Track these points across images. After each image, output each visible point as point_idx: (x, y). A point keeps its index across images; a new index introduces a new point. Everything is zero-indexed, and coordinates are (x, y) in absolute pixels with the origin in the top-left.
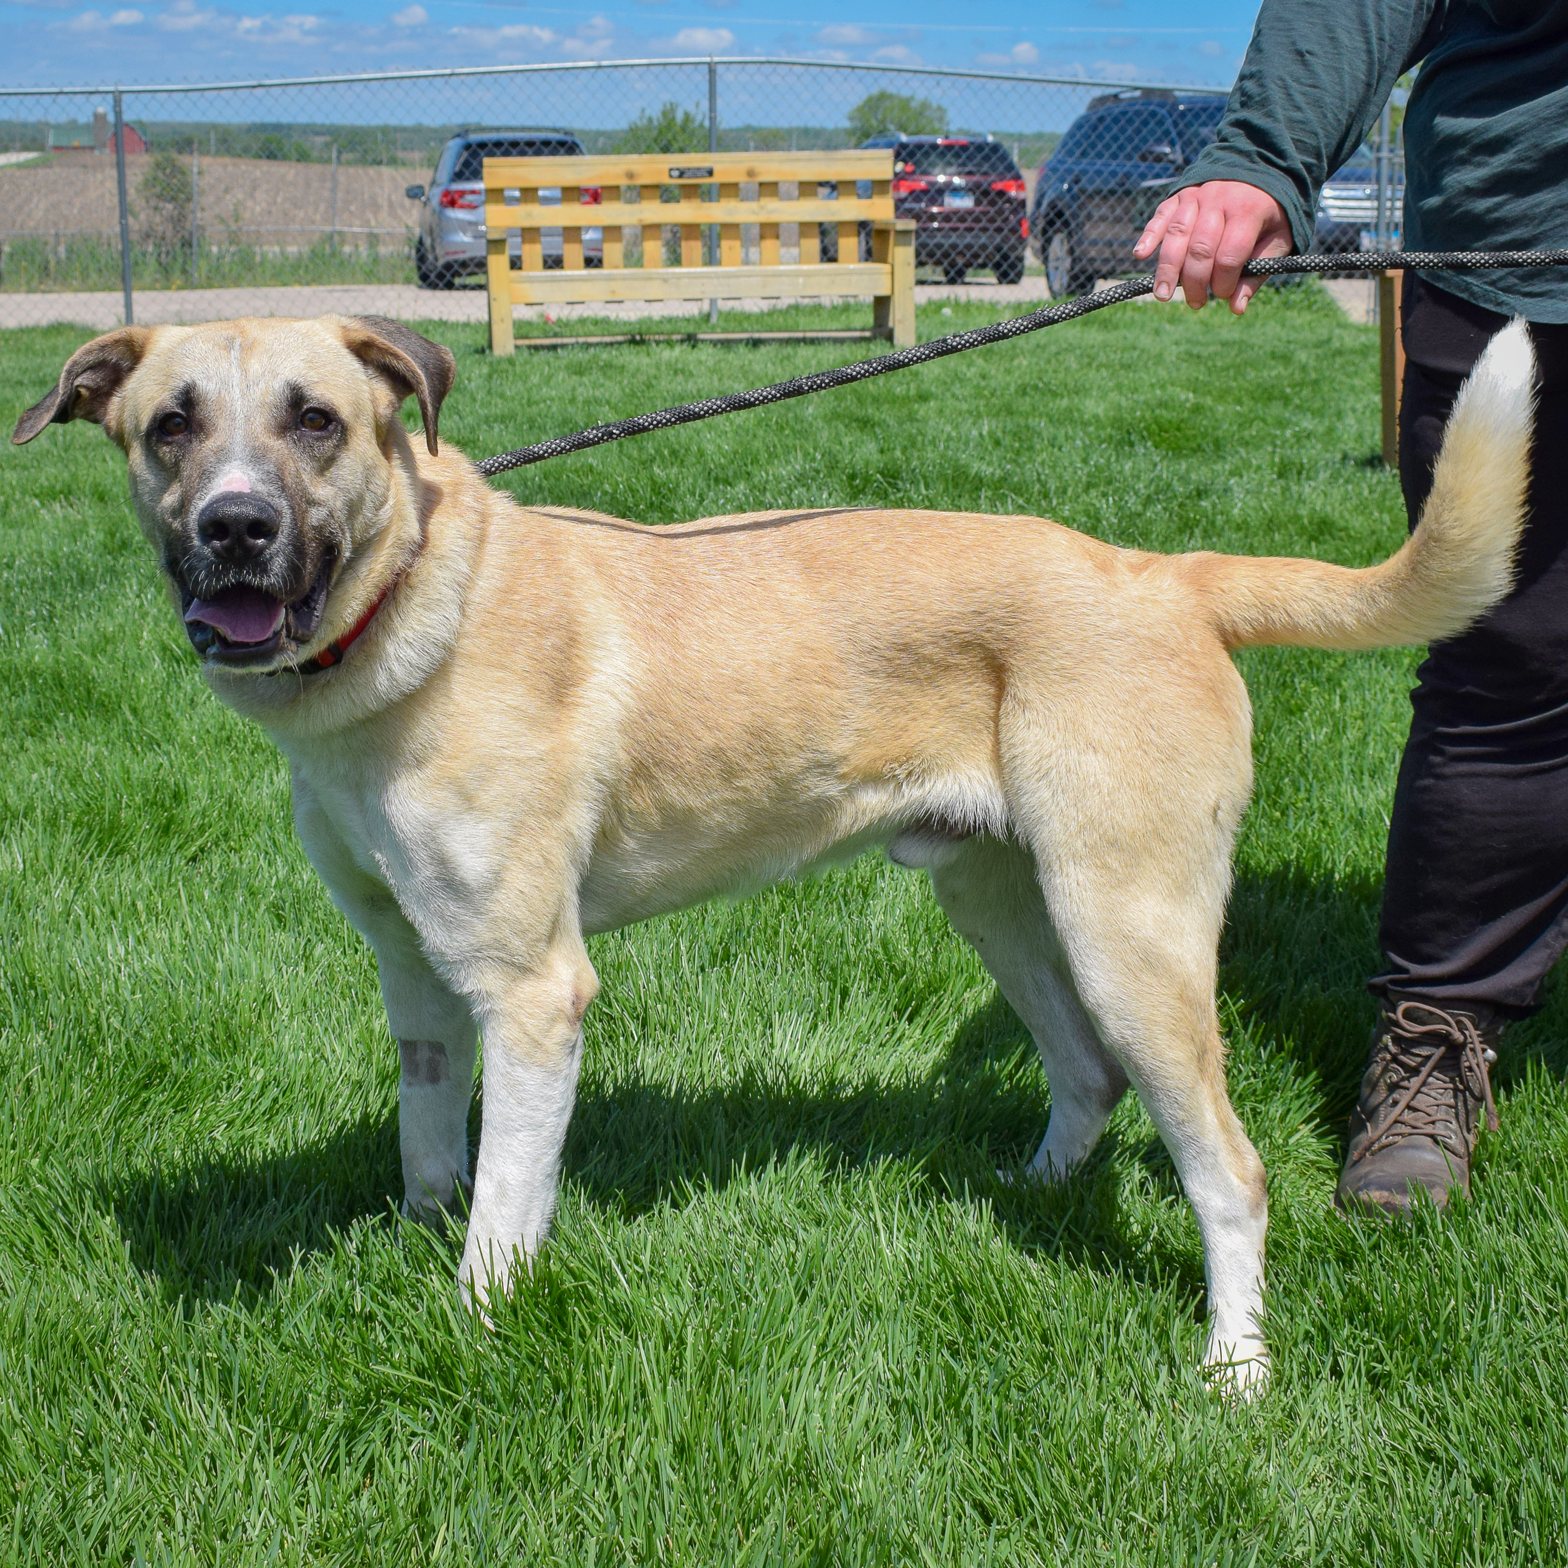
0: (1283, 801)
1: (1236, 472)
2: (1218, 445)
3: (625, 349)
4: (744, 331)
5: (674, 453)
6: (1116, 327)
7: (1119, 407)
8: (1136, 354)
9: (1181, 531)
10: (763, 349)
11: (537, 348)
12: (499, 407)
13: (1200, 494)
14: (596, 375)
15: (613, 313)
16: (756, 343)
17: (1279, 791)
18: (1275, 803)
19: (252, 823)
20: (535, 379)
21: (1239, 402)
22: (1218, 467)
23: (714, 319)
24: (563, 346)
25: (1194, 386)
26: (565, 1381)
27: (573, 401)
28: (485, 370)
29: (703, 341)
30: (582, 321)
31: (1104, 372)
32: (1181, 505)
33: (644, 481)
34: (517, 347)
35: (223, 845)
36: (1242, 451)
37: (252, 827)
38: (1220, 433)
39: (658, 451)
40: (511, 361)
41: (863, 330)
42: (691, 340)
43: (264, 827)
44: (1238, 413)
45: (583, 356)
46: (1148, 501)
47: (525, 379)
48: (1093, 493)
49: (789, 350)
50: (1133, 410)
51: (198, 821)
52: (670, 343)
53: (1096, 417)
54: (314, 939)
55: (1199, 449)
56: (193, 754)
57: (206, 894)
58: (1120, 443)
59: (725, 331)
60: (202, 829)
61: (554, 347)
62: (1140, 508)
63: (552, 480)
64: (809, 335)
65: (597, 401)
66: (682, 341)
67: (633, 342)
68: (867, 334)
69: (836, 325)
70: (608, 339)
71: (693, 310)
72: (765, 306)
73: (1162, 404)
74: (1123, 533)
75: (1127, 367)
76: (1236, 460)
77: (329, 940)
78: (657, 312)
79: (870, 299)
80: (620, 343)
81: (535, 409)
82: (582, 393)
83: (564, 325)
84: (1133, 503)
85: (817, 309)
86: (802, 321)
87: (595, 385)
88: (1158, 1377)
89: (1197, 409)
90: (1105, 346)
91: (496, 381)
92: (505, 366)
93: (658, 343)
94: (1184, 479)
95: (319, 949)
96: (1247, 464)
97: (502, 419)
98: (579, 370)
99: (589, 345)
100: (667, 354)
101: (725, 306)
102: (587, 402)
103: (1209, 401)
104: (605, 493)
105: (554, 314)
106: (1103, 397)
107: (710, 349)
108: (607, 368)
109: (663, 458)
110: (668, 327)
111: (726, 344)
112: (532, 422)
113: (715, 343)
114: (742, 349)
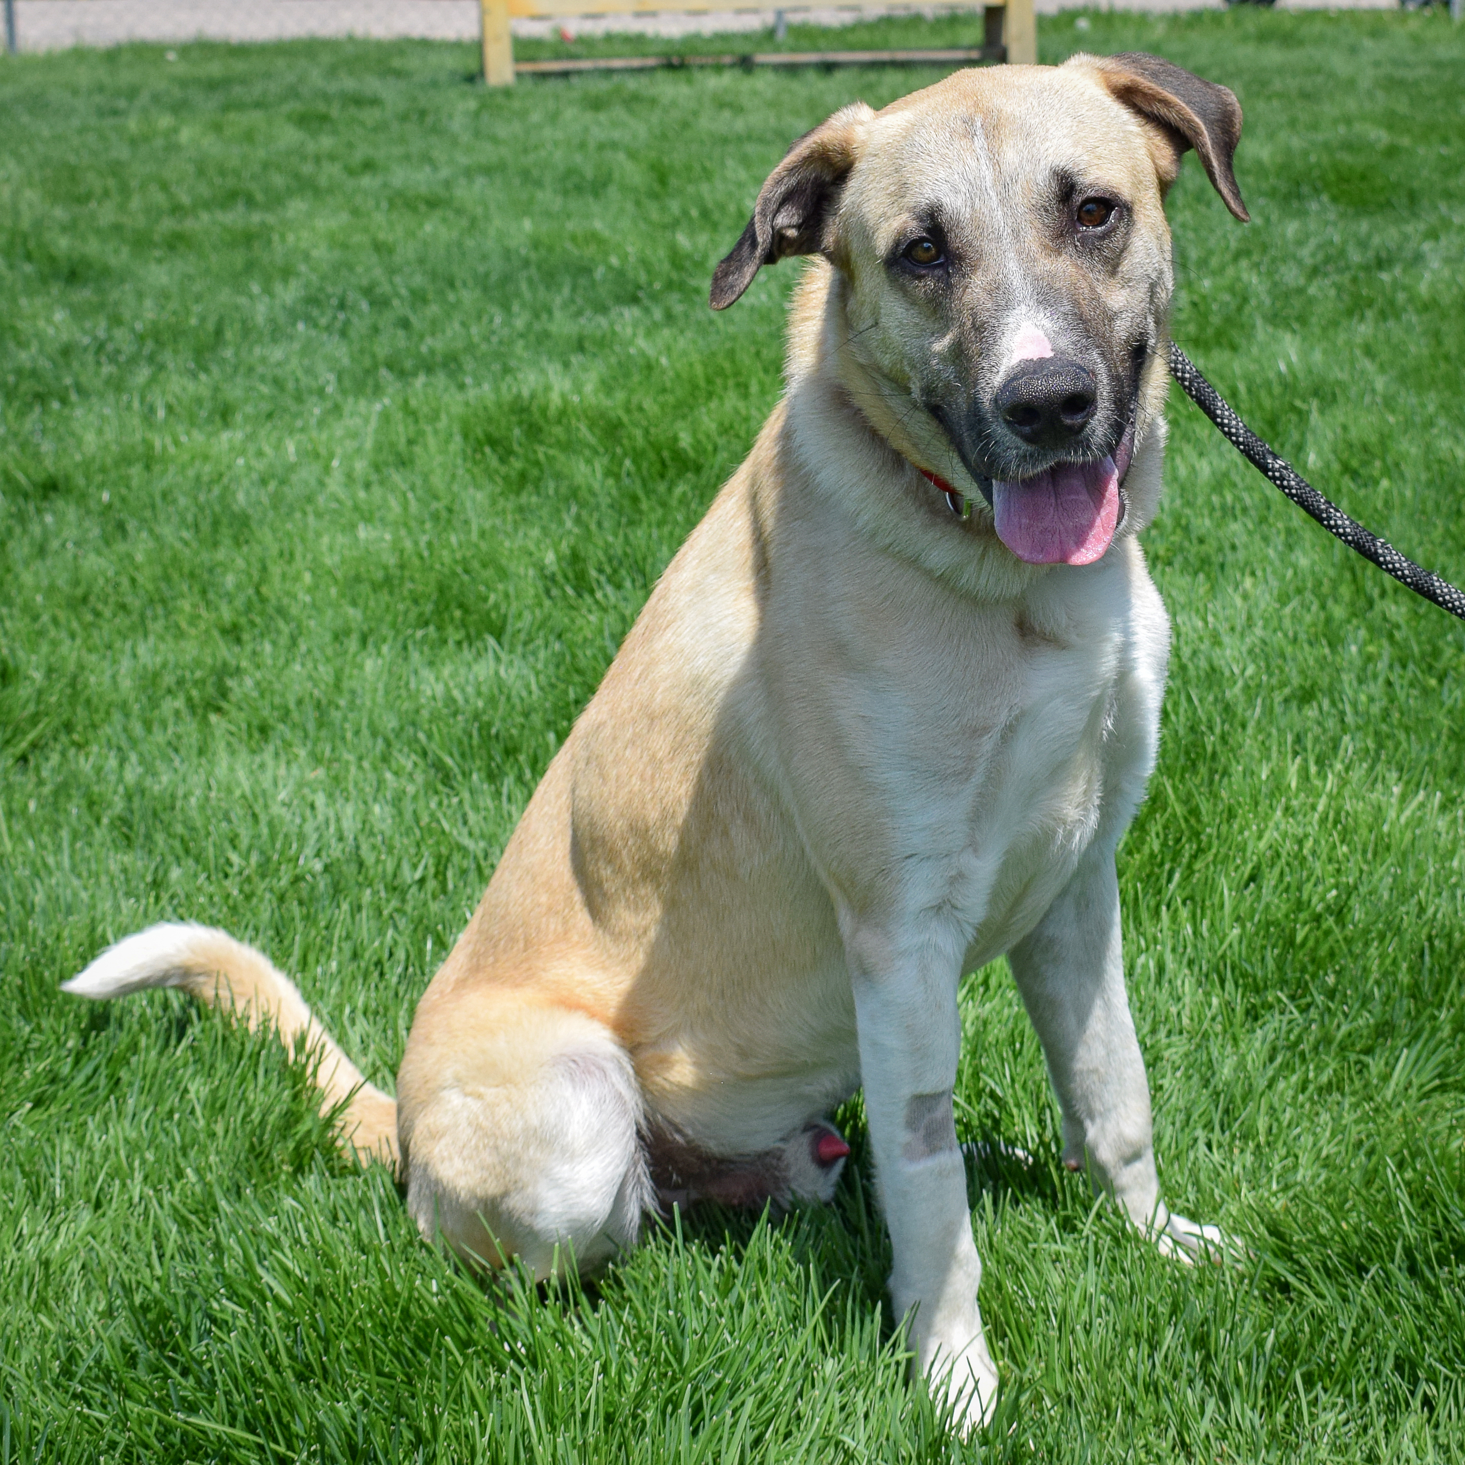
0: (1439, 665)
1: (1433, 234)
2: (1413, 198)
3: (660, 75)
4: (817, 49)
5: (705, 214)
6: (1301, 43)
7: (1288, 151)
8: (1320, 79)
9: (1350, 313)
10: (839, 76)
11: (544, 76)
12: (488, 153)
13: (1381, 263)
14: (619, 112)
15: (649, 27)
16: (828, 68)
17: (1436, 653)
18: (1430, 667)
19: (102, 708)
20: (536, 117)
21: (1445, 141)
22: (1409, 229)
23: (781, 35)
24: (579, 72)
25: (1391, 121)
26: (429, 1434)
27: (582, 146)
28: (472, 104)
29: (763, 66)
30: (609, 38)
31: (1275, 103)
32: (1354, 280)
33: (662, 253)
34: (519, 75)
35: (63, 738)
36: (1443, 207)
37: (102, 714)
38: (1416, 184)
39: (685, 213)
40: (507, 93)
41: (970, 48)
42: (746, 64)
43: (117, 716)
44: (1442, 158)
45: (602, 86)
46: (1314, 272)
47: (523, 115)
48: (1244, 263)
49: (872, 76)
50: (1305, 154)
51: (31, 708)
52: (719, 68)
53: (1259, 163)
54: (170, 858)
55: (1389, 204)
56: (35, 618)
57: (32, 806)
58: (1287, 198)
59: (793, 50)
60: (34, 720)
61: (565, 75)
62: (1302, 281)
63: (543, 252)
64: (901, 56)
65: (614, 145)
66: (732, 66)
67: (670, 67)
68: (975, 55)
69: (938, 42)
70: (636, 63)
71: (753, 23)
72: (848, 18)
73: (1348, 146)
74: (1276, 315)
75: (1305, 96)
76: (1433, 219)
77: (190, 862)
78: (708, 26)
79: (979, 10)
80: (652, 69)
81: (531, 158)
82: (598, 134)
83: (586, 44)
84: (1291, 275)
85: (915, 21)
86: (895, 36)
87: (615, 124)
88: (1202, 1413)
89: (1392, 152)
90: (1281, 70)
91: (485, 117)
92: (500, 100)
93: (702, 67)
94: (1363, 244)
95: (175, 873)
96: (1446, 224)
97: (487, 171)
98: (596, 104)
99: (609, 72)
100: (713, 82)
101: (795, 18)
102: (601, 147)
103: (1405, 141)
104: (610, 268)
105: (574, 28)
106: (1271, 136)
107: (770, 76)
108: (633, 101)
109: (690, 219)
110: (718, 46)
111: (792, 69)
112: (525, 174)
113: (778, 68)
114: (811, 76)
